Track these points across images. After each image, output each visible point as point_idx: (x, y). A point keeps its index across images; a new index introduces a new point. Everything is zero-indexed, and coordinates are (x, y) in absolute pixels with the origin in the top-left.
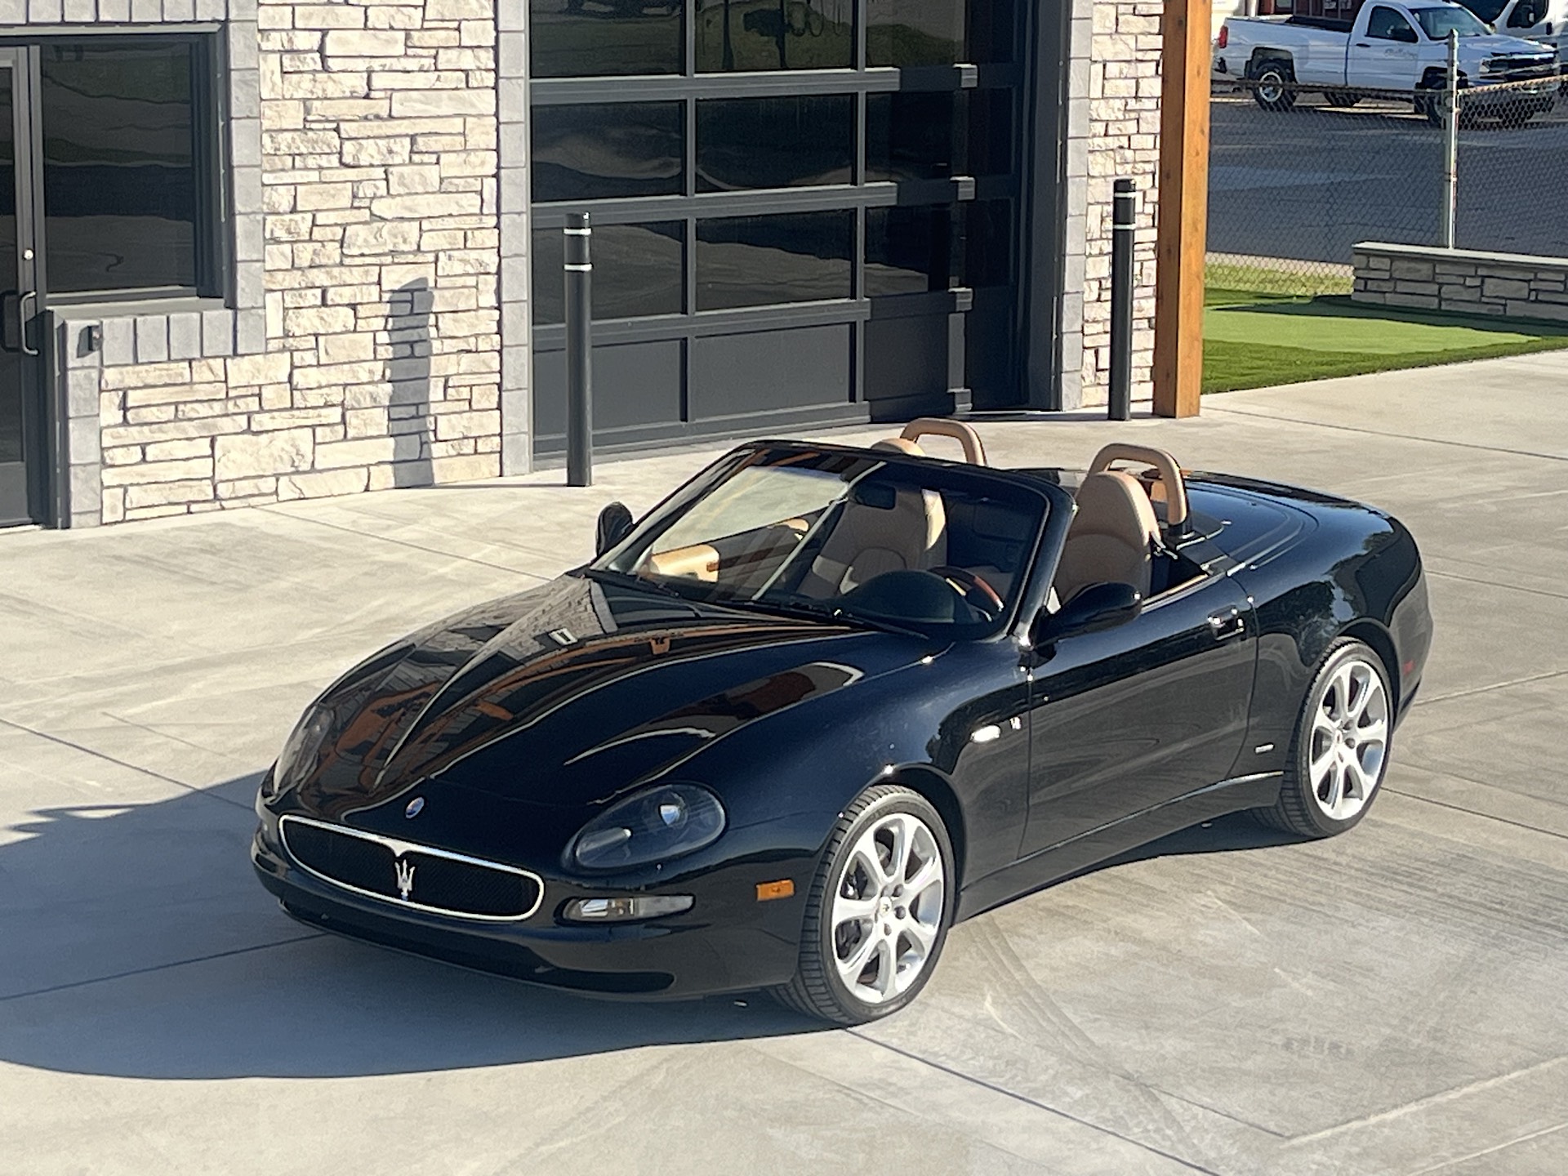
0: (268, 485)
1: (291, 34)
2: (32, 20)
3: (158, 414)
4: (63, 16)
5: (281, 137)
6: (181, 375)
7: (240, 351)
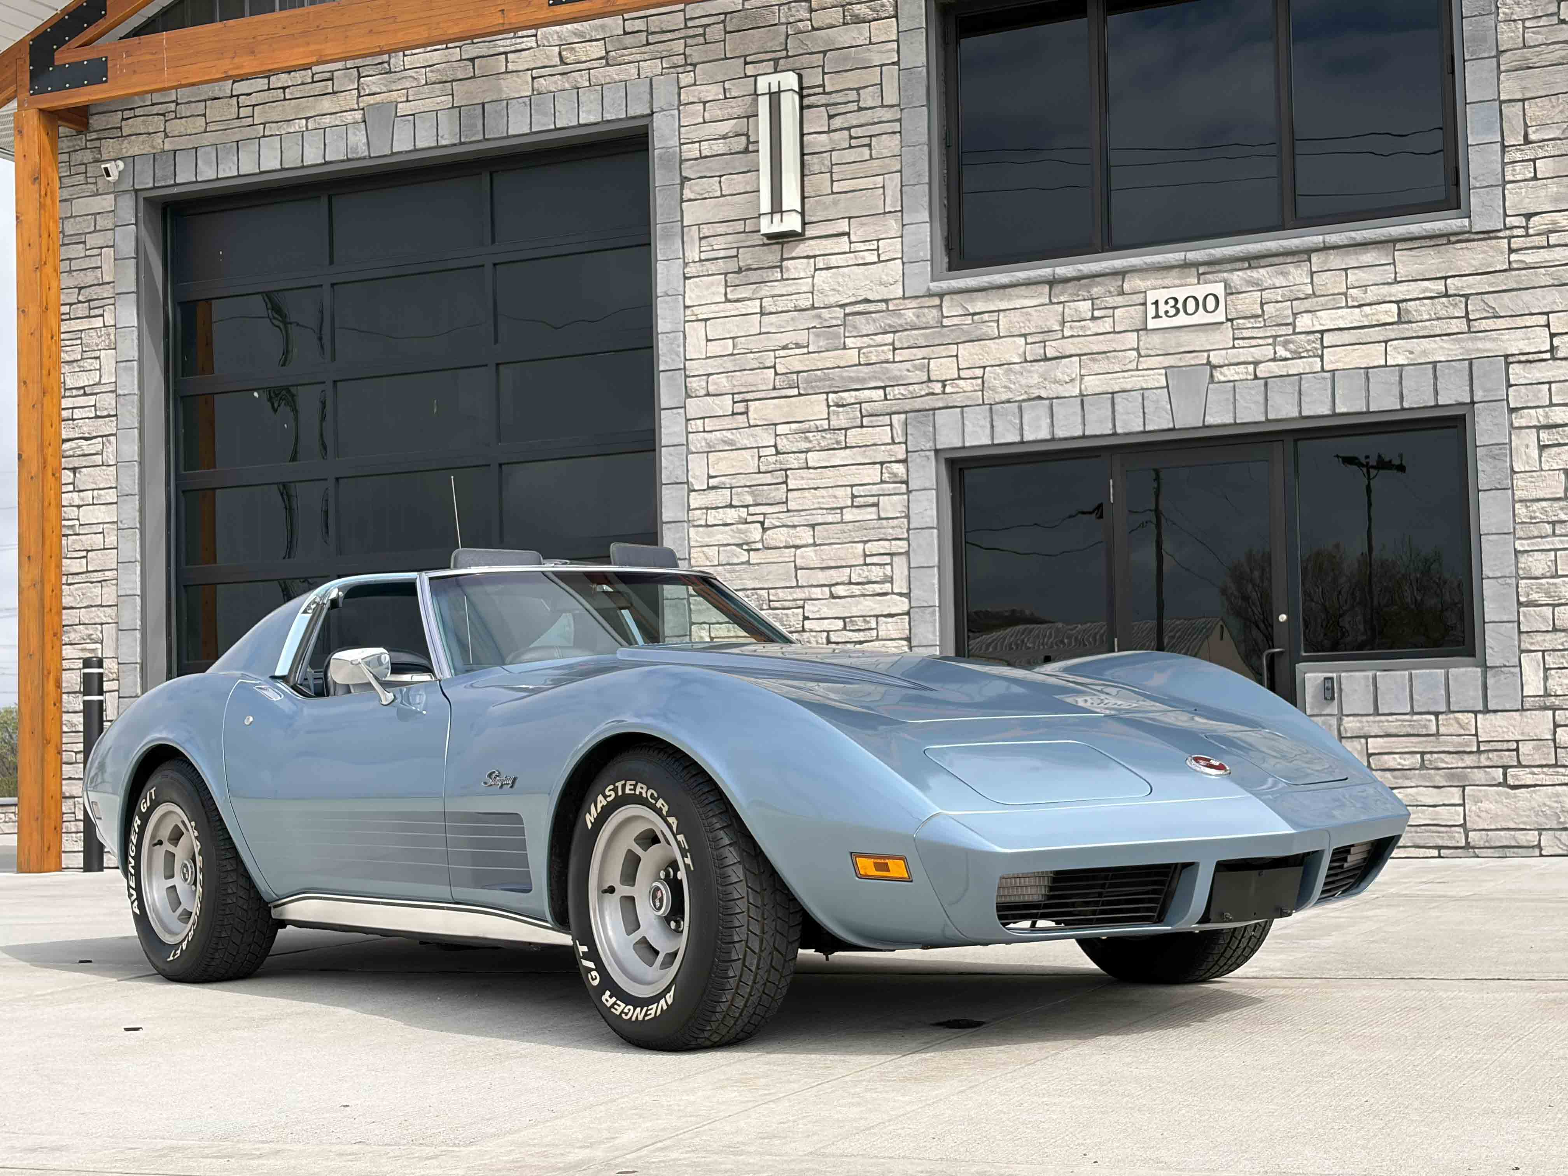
0: (1532, 837)
1: (1547, 409)
2: (1270, 417)
3: (1399, 760)
4: (1300, 412)
5: (1535, 506)
6: (1425, 726)
7: (1491, 707)
